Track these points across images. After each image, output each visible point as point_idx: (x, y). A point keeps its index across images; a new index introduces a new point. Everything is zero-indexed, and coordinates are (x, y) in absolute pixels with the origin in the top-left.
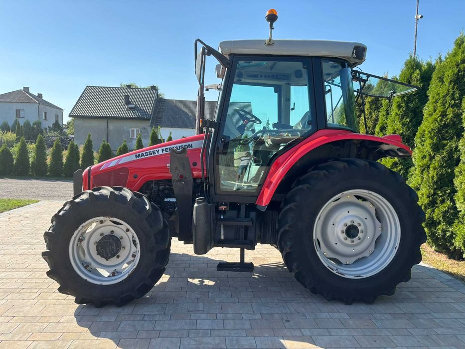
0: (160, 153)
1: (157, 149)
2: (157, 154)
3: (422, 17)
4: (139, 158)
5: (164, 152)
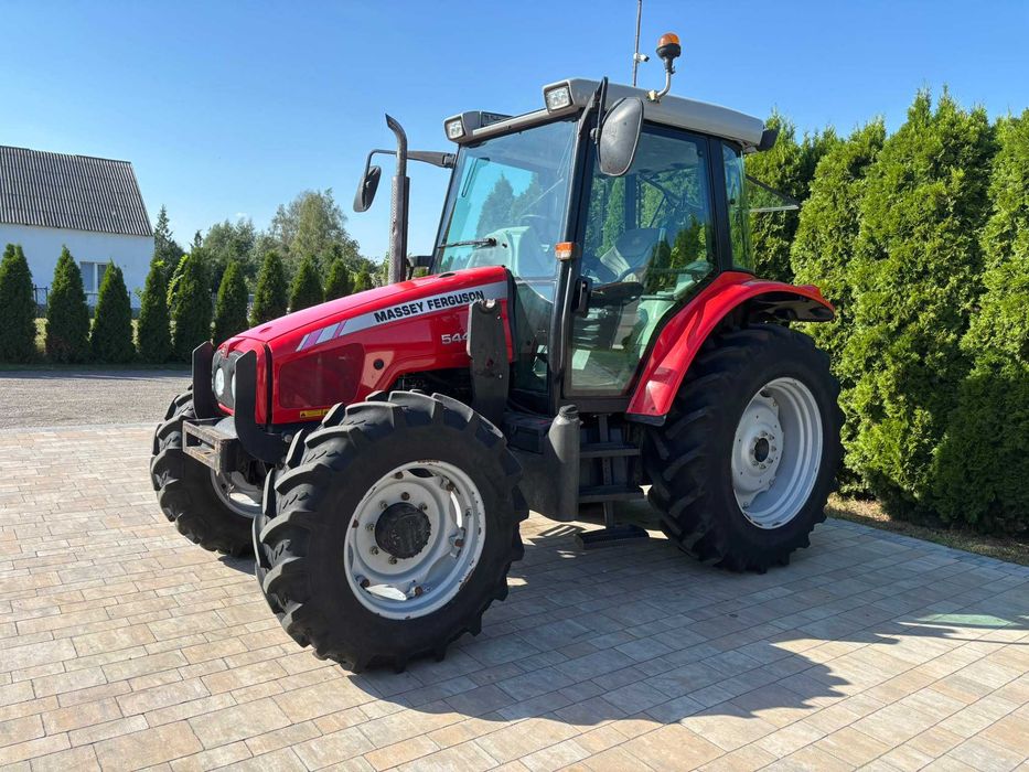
0: (426, 309)
1: (418, 301)
3: (647, 59)
4: (385, 321)
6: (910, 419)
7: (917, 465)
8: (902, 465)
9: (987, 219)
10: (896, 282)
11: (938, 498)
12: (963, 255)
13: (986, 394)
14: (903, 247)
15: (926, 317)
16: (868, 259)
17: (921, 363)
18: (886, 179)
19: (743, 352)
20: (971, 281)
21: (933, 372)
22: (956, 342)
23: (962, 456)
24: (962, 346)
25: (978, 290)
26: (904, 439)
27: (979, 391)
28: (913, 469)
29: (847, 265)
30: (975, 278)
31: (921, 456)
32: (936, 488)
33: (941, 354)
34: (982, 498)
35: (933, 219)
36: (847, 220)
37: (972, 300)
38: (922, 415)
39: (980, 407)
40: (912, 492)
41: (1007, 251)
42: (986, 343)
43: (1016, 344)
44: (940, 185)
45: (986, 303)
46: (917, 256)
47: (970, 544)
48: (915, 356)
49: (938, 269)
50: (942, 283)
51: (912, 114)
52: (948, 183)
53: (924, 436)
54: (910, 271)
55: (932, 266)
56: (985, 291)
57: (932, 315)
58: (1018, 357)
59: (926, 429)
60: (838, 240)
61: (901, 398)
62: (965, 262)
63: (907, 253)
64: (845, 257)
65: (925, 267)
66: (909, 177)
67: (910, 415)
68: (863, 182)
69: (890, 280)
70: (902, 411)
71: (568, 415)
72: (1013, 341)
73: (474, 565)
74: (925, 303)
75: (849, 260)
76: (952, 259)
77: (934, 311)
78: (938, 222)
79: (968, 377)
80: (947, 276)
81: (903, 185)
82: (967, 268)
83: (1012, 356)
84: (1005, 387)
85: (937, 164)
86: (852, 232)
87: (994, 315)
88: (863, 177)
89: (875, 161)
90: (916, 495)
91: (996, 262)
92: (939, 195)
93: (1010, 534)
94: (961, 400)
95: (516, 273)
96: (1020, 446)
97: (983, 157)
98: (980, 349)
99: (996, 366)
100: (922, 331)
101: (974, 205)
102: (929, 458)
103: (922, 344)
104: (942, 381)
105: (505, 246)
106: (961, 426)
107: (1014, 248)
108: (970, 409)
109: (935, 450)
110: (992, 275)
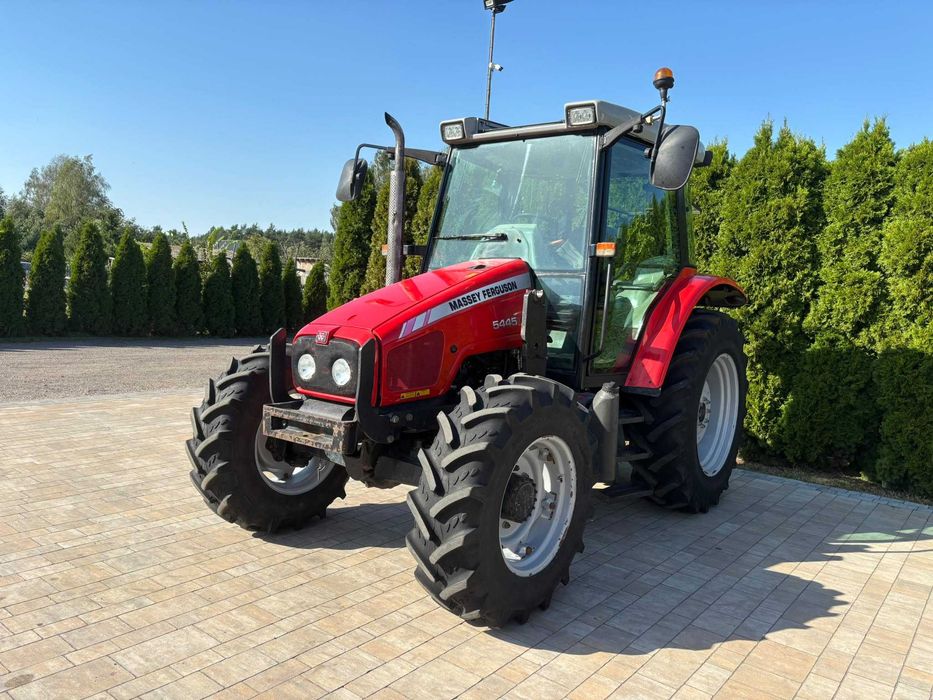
0: (483, 299)
1: (476, 291)
2: (479, 302)
3: (501, 69)
4: (457, 310)
5: (487, 298)
6: (765, 382)
7: (770, 419)
8: (759, 419)
9: (821, 228)
10: (756, 275)
11: (786, 444)
12: (807, 255)
13: (825, 363)
14: (761, 247)
15: (779, 303)
16: (729, 255)
17: (774, 339)
18: (744, 192)
19: (705, 334)
20: (811, 276)
21: (782, 345)
22: (800, 322)
23: (808, 411)
24: (804, 326)
25: (817, 283)
26: (761, 398)
27: (821, 361)
28: (767, 422)
29: (710, 259)
30: (815, 273)
31: (774, 412)
32: (785, 437)
33: (790, 332)
34: (822, 442)
35: (784, 226)
36: (710, 223)
37: (812, 290)
38: (774, 380)
39: (820, 373)
40: (765, 440)
41: (840, 253)
42: (825, 323)
43: (848, 325)
44: (789, 199)
45: (824, 293)
46: (773, 255)
47: (813, 478)
48: (771, 333)
49: (789, 265)
50: (791, 276)
51: (758, 141)
52: (795, 197)
53: (774, 396)
54: (767, 266)
55: (784, 263)
56: (822, 283)
57: (784, 302)
58: (848, 335)
59: (776, 390)
60: (702, 239)
61: (759, 366)
62: (808, 261)
63: (765, 253)
64: (708, 252)
65: (779, 263)
66: (764, 191)
67: (765, 379)
68: (720, 193)
69: (751, 272)
70: (760, 377)
71: (612, 391)
72: (846, 323)
73: (568, 524)
74: (780, 292)
75: (710, 256)
76: (799, 258)
77: (785, 299)
78: (788, 229)
79: (808, 350)
80: (794, 271)
81: (758, 198)
82: (809, 265)
83: (844, 334)
84: (838, 357)
85: (786, 183)
86: (713, 233)
87: (831, 302)
88: (719, 188)
89: (728, 175)
90: (769, 442)
91: (831, 261)
92: (790, 208)
93: (835, 468)
94: (806, 368)
95: (534, 265)
96: (852, 402)
97: (816, 179)
98: (819, 329)
99: (833, 342)
100: (775, 313)
101: (813, 218)
102: (778, 413)
103: (776, 325)
104: (788, 353)
105: (519, 241)
106: (807, 387)
107: (845, 251)
108: (813, 373)
109: (783, 407)
110: (828, 272)
